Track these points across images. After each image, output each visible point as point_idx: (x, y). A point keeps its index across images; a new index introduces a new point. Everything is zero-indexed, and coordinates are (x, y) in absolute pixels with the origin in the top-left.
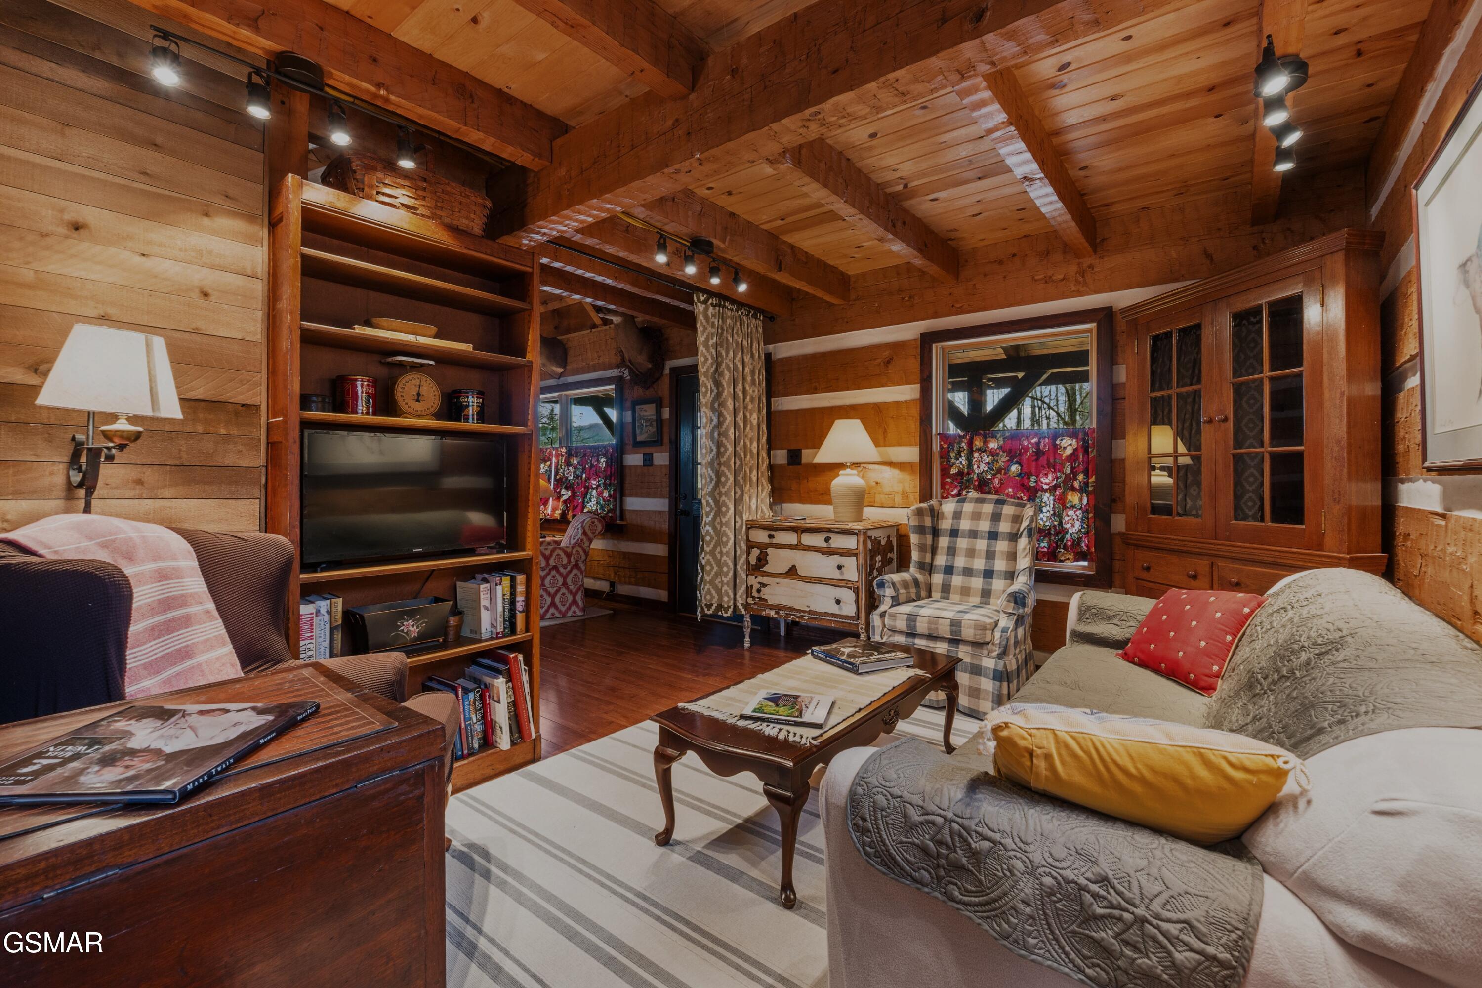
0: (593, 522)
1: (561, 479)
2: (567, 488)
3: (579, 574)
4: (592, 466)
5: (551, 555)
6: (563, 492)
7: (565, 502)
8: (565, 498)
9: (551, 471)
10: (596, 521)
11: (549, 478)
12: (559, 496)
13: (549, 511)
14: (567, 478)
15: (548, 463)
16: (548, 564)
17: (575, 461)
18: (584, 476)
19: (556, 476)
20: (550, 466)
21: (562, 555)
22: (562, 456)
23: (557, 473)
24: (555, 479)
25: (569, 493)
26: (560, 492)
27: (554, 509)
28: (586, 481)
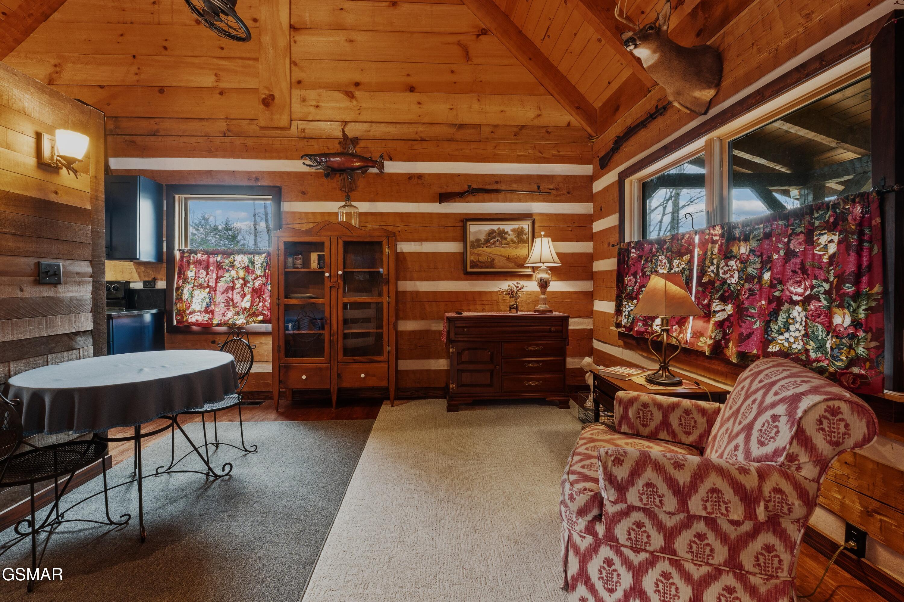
0: (834, 412)
1: (711, 282)
2: (724, 299)
3: (780, 547)
4: (790, 254)
5: (693, 487)
6: (716, 306)
7: (720, 325)
8: (720, 317)
9: (691, 270)
10: (844, 407)
11: (689, 281)
12: (708, 315)
13: (689, 335)
14: (724, 281)
15: (687, 257)
16: (683, 506)
17: (743, 249)
18: (767, 276)
19: (699, 278)
20: (690, 262)
21: (728, 493)
22: (714, 242)
23: (702, 273)
24: (699, 283)
25: (729, 309)
26: (709, 306)
27: (697, 335)
28: (772, 286)
